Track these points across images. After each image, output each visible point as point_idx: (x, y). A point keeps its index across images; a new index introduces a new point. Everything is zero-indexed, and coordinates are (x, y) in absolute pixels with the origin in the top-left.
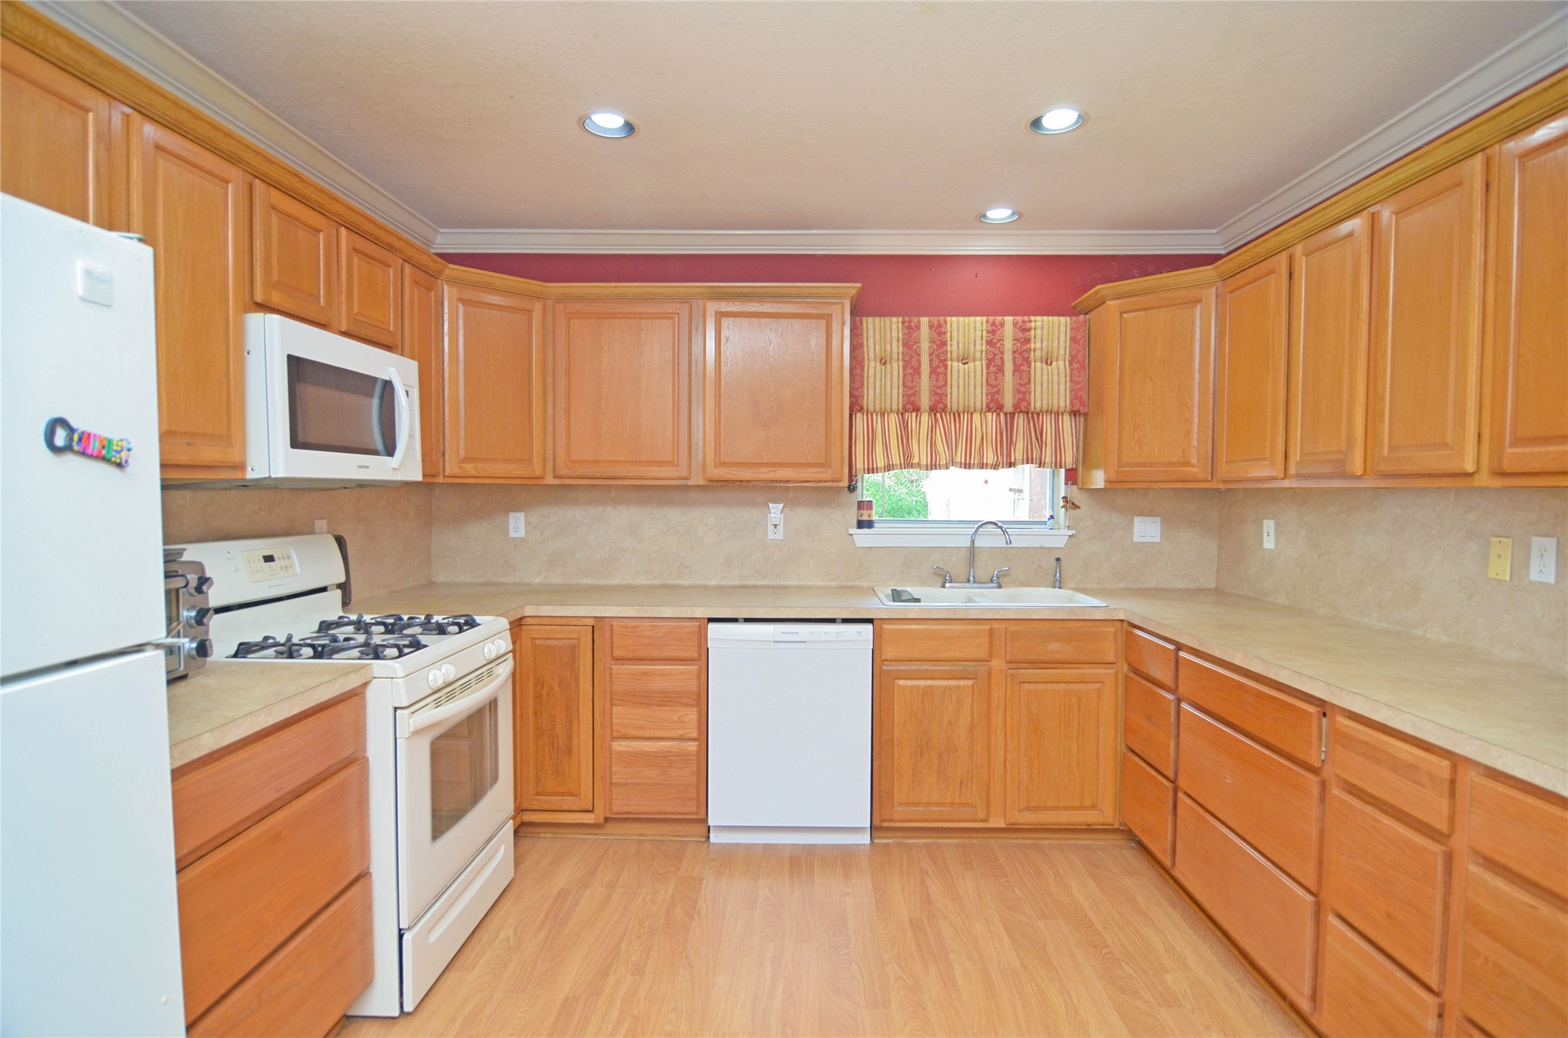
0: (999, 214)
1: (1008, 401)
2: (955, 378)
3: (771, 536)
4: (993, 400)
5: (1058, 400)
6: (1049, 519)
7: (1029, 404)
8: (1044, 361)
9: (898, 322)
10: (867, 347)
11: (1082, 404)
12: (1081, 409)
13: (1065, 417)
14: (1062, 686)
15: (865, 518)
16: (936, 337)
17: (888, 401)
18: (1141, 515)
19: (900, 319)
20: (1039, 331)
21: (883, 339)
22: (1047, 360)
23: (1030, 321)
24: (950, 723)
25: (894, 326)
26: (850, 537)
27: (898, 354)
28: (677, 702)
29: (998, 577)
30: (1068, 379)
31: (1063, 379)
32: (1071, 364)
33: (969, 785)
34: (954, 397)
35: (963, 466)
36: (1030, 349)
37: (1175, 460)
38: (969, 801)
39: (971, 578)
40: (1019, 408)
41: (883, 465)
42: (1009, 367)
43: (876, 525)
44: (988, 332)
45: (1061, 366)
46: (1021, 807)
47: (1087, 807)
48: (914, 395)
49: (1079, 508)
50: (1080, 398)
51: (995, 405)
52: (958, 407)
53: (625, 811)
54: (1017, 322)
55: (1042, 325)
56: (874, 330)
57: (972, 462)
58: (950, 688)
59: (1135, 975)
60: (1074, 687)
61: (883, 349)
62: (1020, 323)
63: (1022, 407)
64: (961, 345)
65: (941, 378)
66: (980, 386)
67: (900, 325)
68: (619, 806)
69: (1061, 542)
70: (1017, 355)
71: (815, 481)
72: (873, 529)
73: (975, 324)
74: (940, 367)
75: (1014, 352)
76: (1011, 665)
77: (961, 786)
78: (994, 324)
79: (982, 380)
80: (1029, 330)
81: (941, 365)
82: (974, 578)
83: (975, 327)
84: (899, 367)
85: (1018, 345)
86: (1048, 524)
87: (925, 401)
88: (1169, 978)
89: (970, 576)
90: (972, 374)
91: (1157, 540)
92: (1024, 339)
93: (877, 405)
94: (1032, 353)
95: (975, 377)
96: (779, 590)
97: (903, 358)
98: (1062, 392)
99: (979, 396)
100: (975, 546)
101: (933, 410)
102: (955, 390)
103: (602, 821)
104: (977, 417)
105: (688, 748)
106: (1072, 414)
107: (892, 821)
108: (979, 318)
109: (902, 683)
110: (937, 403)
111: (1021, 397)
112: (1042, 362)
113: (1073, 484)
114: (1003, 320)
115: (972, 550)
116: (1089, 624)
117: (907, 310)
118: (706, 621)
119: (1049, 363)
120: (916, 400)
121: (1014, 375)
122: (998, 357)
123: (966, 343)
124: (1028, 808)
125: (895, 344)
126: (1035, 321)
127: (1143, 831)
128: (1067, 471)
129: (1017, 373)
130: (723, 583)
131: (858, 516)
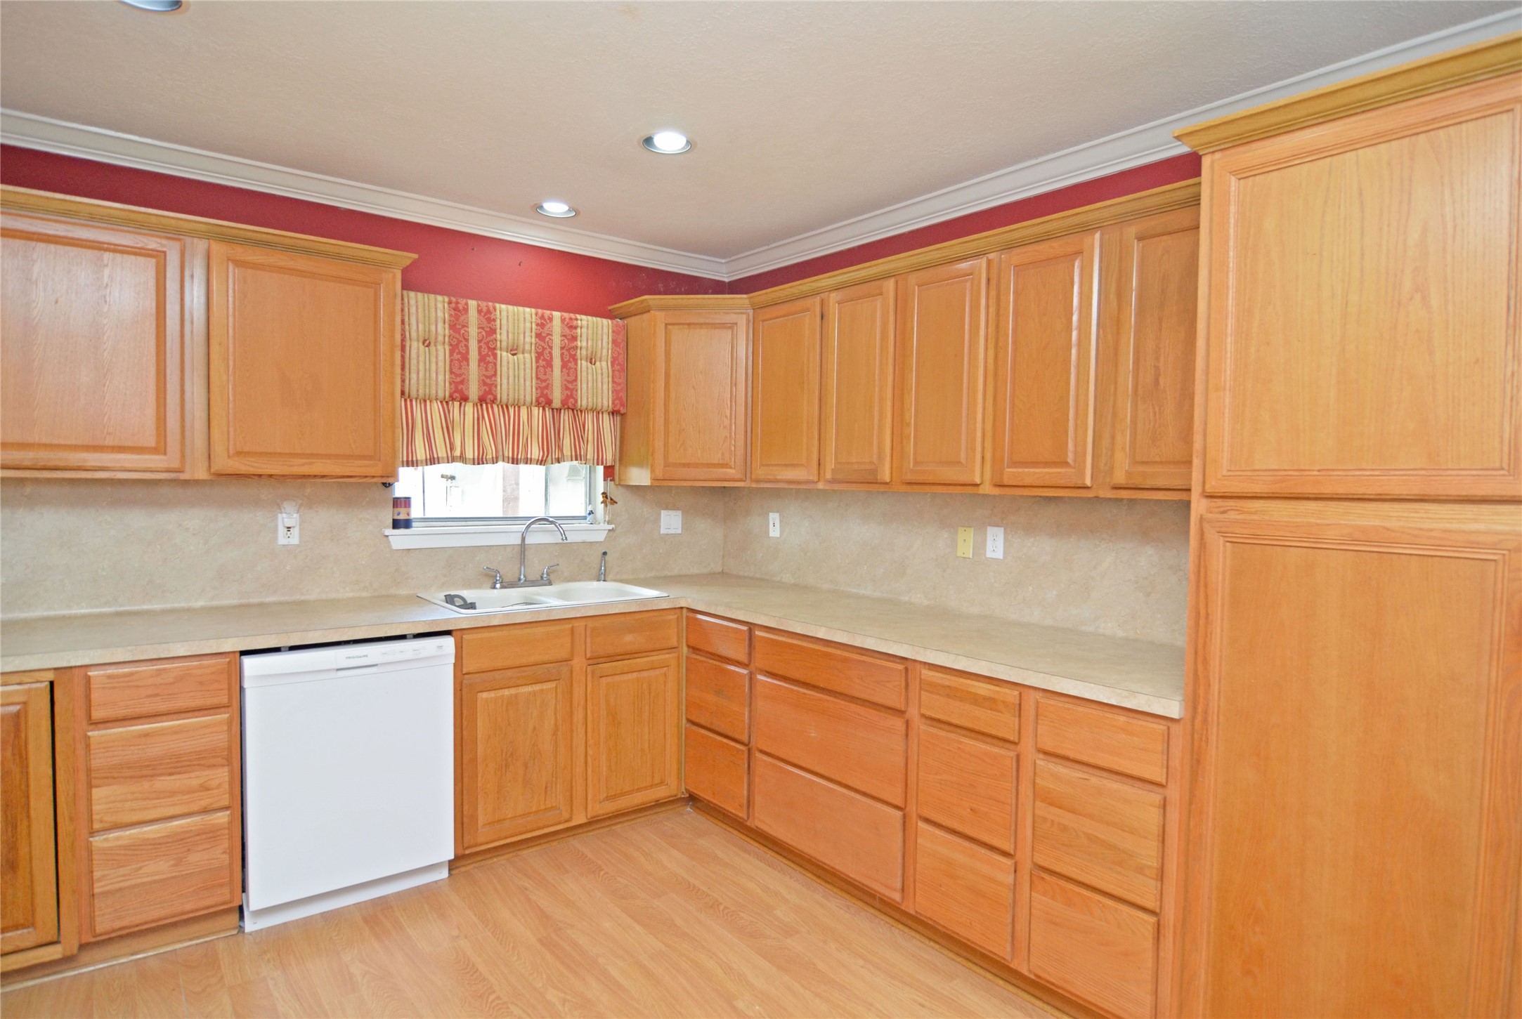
0: (555, 208)
1: (557, 397)
2: (505, 369)
3: (282, 540)
4: (542, 395)
5: (602, 400)
6: (590, 514)
7: (576, 401)
8: (589, 361)
9: (444, 302)
10: (409, 325)
11: (622, 405)
12: (621, 409)
13: (604, 415)
14: (635, 675)
15: (402, 517)
16: (485, 323)
17: (433, 388)
18: (667, 508)
19: (446, 299)
20: (584, 330)
21: (427, 318)
22: (591, 359)
23: (577, 319)
24: (535, 728)
25: (440, 306)
26: (385, 539)
27: (445, 336)
28: (198, 765)
29: (548, 575)
30: (610, 379)
31: (605, 380)
32: (613, 365)
33: (554, 788)
34: (504, 390)
35: (510, 461)
36: (577, 347)
37: (716, 462)
38: (554, 805)
39: (522, 577)
40: (567, 404)
41: (424, 458)
42: (557, 363)
43: (414, 524)
44: (537, 325)
45: (604, 366)
46: (601, 799)
47: (657, 784)
48: (462, 382)
49: (616, 503)
50: (620, 399)
51: (544, 401)
52: (508, 399)
53: (118, 927)
54: (565, 318)
55: (588, 324)
56: (417, 307)
57: (519, 457)
58: (534, 693)
59: (755, 920)
60: (645, 674)
61: (427, 329)
62: (567, 320)
63: (570, 404)
64: (510, 335)
65: (491, 367)
66: (530, 379)
67: (446, 305)
68: (104, 924)
69: (601, 537)
70: (564, 351)
71: (360, 477)
72: (413, 529)
73: (524, 315)
74: (489, 356)
75: (562, 348)
76: (590, 662)
77: (546, 792)
78: (542, 317)
79: (532, 374)
80: (576, 328)
81: (490, 353)
82: (525, 576)
83: (525, 318)
84: (445, 350)
85: (566, 341)
86: (588, 519)
87: (474, 391)
88: (778, 913)
89: (520, 575)
90: (522, 367)
91: (679, 531)
92: (571, 337)
93: (420, 391)
94: (579, 351)
95: (525, 370)
96: (301, 608)
97: (449, 342)
98: (605, 391)
99: (528, 390)
100: (526, 543)
101: (482, 400)
102: (505, 381)
103: (75, 951)
104: (524, 411)
105: (216, 821)
106: (611, 414)
107: (476, 845)
108: (528, 310)
109: (485, 695)
110: (486, 393)
111: (569, 394)
112: (587, 361)
113: (611, 480)
114: (552, 314)
115: (523, 546)
116: (656, 614)
117: (455, 291)
118: (238, 654)
119: (593, 363)
120: (464, 389)
121: (562, 372)
122: (547, 351)
123: (516, 334)
124: (607, 798)
125: (440, 325)
126: (581, 320)
127: (714, 794)
128: (606, 468)
129: (564, 370)
130: (215, 603)
131: (393, 516)
